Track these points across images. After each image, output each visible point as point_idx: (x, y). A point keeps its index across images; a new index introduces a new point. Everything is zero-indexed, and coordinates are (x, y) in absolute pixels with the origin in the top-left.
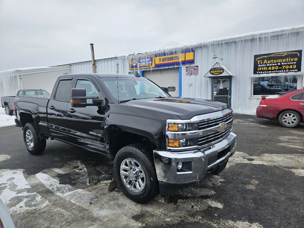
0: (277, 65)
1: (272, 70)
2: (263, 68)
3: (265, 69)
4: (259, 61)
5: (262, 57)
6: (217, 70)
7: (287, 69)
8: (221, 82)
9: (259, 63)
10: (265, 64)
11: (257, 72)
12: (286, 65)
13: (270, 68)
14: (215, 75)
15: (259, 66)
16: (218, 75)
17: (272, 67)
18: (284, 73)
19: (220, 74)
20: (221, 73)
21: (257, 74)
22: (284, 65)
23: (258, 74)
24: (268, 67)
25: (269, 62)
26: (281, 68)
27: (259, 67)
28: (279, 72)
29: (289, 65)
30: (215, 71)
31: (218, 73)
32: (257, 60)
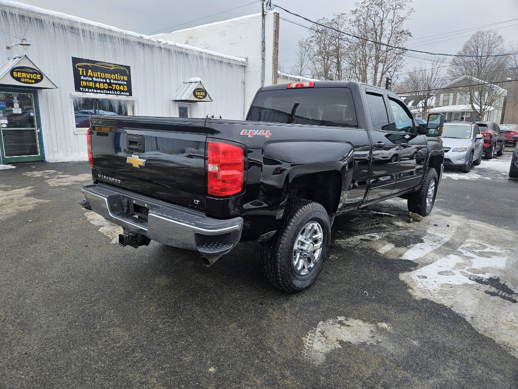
0: (106, 82)
1: (100, 89)
2: (88, 83)
3: (91, 84)
4: (81, 69)
5: (84, 64)
6: (28, 73)
7: (118, 90)
8: (15, 98)
9: (81, 74)
10: (90, 76)
11: (81, 89)
12: (116, 84)
13: (97, 85)
14: (24, 82)
15: (82, 78)
16: (30, 83)
17: (101, 84)
18: (115, 95)
19: (35, 83)
20: (37, 81)
21: (81, 91)
22: (114, 84)
23: (83, 91)
24: (96, 82)
25: (95, 74)
26: (111, 87)
27: (83, 80)
28: (109, 94)
29: (120, 85)
30: (24, 75)
31: (30, 79)
32: (78, 67)
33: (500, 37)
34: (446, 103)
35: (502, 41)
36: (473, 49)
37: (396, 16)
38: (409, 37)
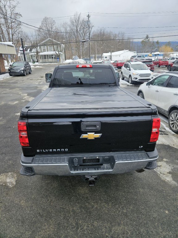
33: (54, 21)
34: (44, 51)
35: (55, 23)
36: (45, 25)
37: (11, 4)
38: (21, 17)
